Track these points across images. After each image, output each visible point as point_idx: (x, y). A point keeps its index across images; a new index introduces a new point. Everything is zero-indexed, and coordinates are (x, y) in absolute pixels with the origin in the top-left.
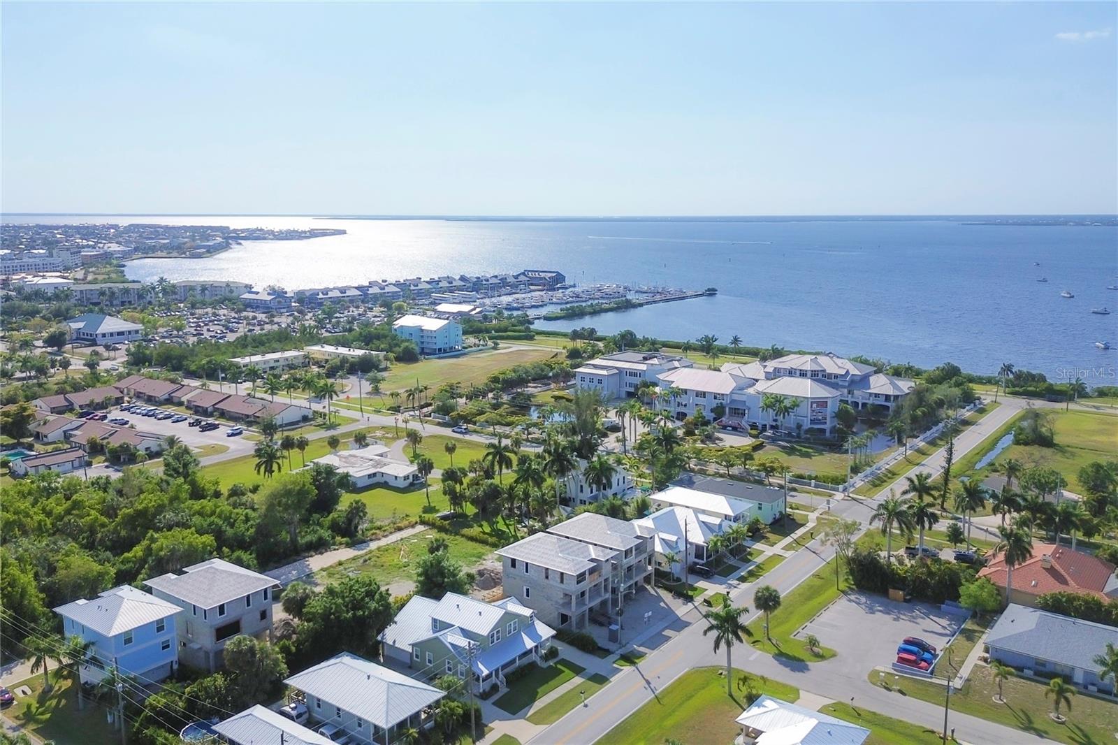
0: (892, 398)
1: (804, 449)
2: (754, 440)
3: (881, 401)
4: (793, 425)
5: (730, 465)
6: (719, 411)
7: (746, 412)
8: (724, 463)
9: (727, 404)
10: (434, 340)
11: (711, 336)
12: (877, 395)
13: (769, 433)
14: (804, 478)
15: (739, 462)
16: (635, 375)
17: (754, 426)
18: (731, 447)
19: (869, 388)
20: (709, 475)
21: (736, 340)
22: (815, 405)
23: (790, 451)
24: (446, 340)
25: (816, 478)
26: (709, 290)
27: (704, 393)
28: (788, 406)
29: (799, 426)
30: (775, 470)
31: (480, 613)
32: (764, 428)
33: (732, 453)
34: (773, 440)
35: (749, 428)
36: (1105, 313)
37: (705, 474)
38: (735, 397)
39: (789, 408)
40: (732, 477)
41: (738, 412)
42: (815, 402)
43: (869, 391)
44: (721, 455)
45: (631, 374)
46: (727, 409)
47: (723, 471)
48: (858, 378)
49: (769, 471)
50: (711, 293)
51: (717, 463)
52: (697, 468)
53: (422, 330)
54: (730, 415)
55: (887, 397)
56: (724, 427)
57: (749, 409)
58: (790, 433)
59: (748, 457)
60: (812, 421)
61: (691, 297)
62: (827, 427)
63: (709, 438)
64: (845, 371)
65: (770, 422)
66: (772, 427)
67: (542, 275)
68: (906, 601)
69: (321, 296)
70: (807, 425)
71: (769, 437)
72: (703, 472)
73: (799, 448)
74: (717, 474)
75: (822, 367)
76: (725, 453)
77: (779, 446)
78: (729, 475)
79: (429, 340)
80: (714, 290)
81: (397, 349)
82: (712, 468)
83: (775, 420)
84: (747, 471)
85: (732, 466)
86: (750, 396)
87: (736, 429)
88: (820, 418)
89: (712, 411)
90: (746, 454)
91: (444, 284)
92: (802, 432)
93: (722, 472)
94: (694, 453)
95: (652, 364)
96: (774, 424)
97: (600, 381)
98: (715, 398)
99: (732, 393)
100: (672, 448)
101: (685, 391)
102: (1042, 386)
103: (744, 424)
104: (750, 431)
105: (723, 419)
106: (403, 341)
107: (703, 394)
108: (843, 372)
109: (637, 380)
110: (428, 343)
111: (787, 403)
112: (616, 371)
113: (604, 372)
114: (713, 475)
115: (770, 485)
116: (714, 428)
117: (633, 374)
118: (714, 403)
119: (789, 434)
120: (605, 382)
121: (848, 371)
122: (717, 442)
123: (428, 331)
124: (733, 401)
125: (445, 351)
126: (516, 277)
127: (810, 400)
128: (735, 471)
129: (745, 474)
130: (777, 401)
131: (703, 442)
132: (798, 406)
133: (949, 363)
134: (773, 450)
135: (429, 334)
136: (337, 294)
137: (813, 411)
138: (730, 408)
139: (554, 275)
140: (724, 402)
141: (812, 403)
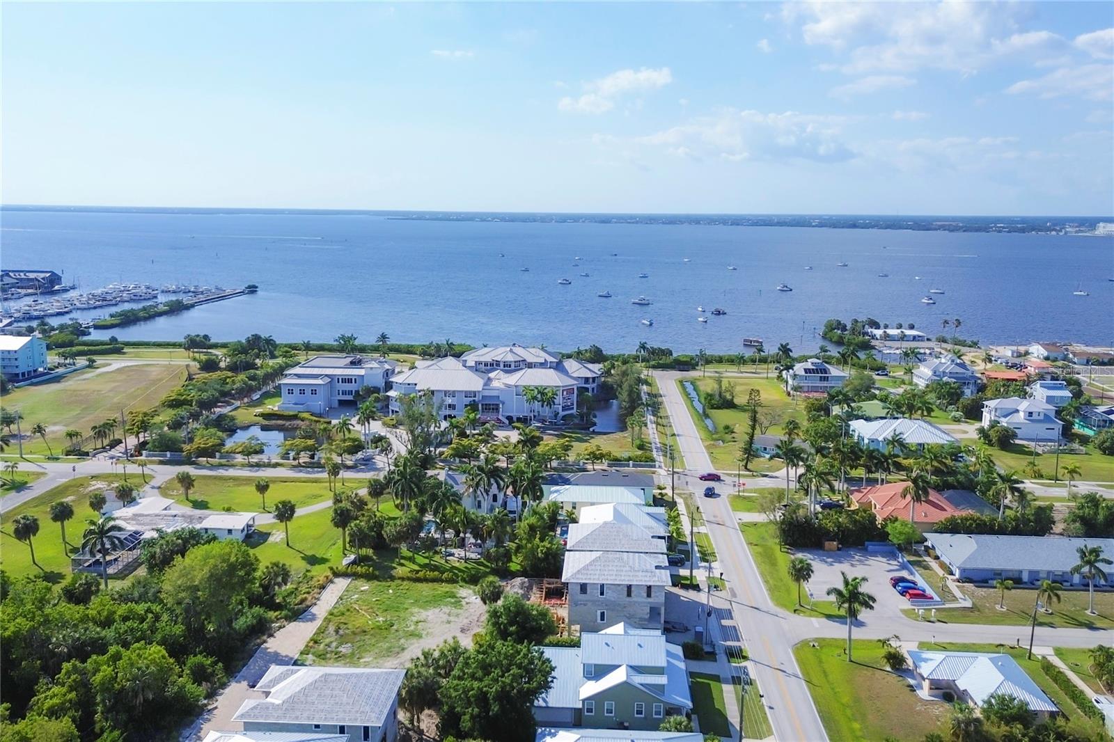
0: (591, 380)
3: (582, 384)
4: (549, 414)
6: (472, 409)
7: (501, 406)
9: (479, 401)
10: (17, 363)
14: (620, 460)
16: (350, 381)
21: (384, 337)
22: (565, 393)
26: (249, 287)
27: (454, 392)
31: (640, 645)
32: (521, 420)
36: (608, 296)
41: (492, 406)
42: (565, 390)
43: (573, 376)
45: (344, 381)
46: (480, 406)
50: (252, 290)
54: (484, 411)
55: (587, 380)
57: (503, 403)
62: (575, 411)
67: (32, 276)
68: (839, 549)
77: (552, 435)
95: (371, 368)
97: (314, 392)
98: (466, 396)
99: (482, 389)
101: (433, 393)
102: (669, 360)
104: (512, 425)
107: (453, 394)
112: (329, 379)
113: (319, 382)
118: (466, 400)
120: (320, 392)
124: (484, 397)
125: (30, 375)
127: (561, 389)
130: (539, 392)
138: (482, 405)
139: (48, 275)
140: (476, 399)
141: (563, 391)
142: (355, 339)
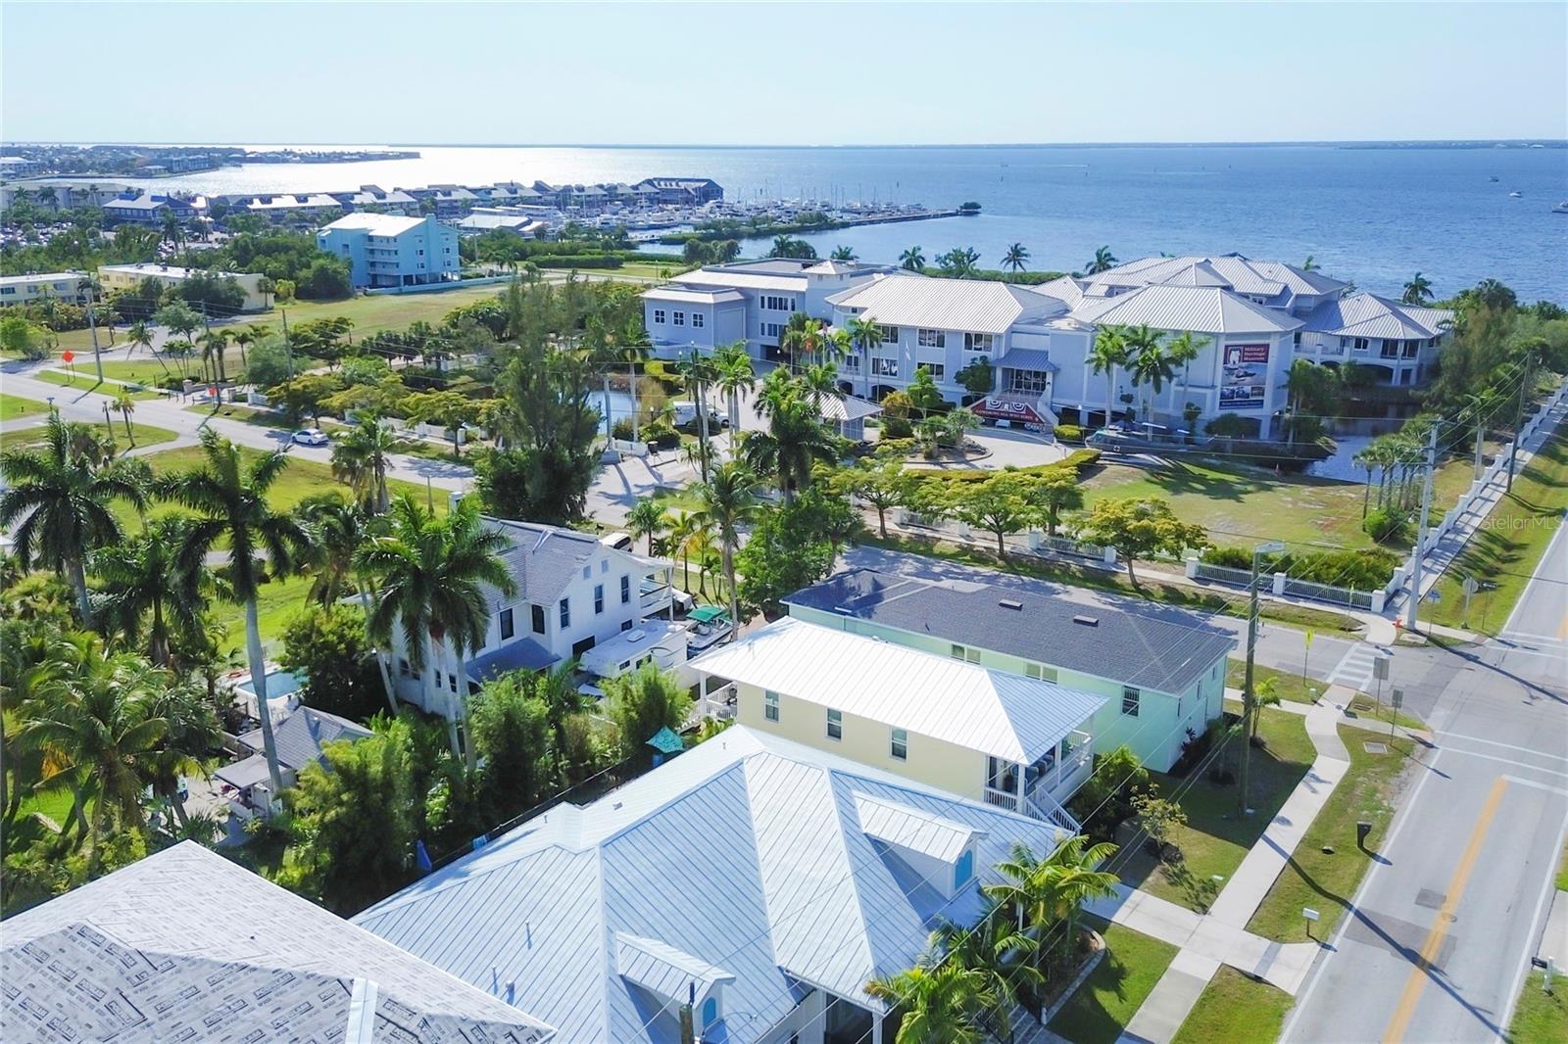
0: (1401, 348)
1: (1211, 475)
2: (1071, 451)
3: (1372, 357)
4: (1175, 410)
5: (1006, 525)
6: (977, 379)
7: (1049, 378)
8: (989, 519)
9: (999, 361)
11: (965, 250)
12: (1361, 342)
13: (1111, 431)
14: (1244, 564)
15: (1036, 516)
16: (782, 303)
17: (1068, 415)
18: (1010, 469)
19: (1341, 325)
20: (942, 556)
21: (1017, 254)
22: (1234, 356)
23: (1179, 482)
24: (422, 259)
25: (1286, 564)
26: (967, 206)
27: (941, 334)
28: (1166, 354)
29: (1192, 414)
30: (1157, 541)
32: (1097, 419)
33: (1013, 488)
34: (1124, 452)
35: (1054, 421)
37: (929, 553)
38: (1021, 342)
39: (1171, 360)
40: (1013, 562)
41: (1028, 378)
42: (1236, 347)
43: (1341, 333)
44: (979, 494)
45: (773, 303)
46: (999, 374)
47: (984, 541)
48: (1312, 303)
49: (1136, 542)
50: (971, 211)
51: (966, 518)
52: (905, 534)
53: (371, 239)
54: (1006, 388)
56: (991, 421)
57: (1056, 371)
58: (1169, 431)
59: (1066, 498)
60: (1226, 400)
61: (936, 216)
62: (1265, 413)
63: (949, 447)
64: (1281, 287)
65: (1111, 405)
66: (1117, 417)
67: (683, 185)
69: (257, 204)
70: (1212, 411)
71: (1114, 441)
72: (924, 548)
73: (1197, 470)
74: (968, 554)
75: (1223, 280)
76: (993, 490)
77: (1141, 465)
78: (1002, 555)
79: (385, 258)
80: (976, 206)
81: (304, 273)
82: (951, 534)
83: (1127, 399)
84: (1062, 544)
85: (1014, 526)
86: (1058, 337)
87: (1021, 425)
88: (1248, 389)
89: (960, 378)
90: (1061, 490)
91: (503, 194)
92: (1200, 429)
93: (980, 544)
94: (895, 488)
96: (1123, 408)
97: (698, 321)
98: (968, 345)
99: (1012, 331)
100: (804, 471)
101: (892, 333)
103: (1042, 408)
104: (1056, 427)
105: (989, 399)
106: (319, 256)
107: (939, 338)
108: (1276, 290)
109: (783, 318)
110: (385, 264)
111: (1162, 348)
112: (738, 296)
113: (708, 298)
114: (953, 557)
115: (1137, 588)
116: (963, 418)
117: (776, 302)
118: (967, 357)
119: (1167, 434)
120: (709, 320)
121: (1286, 288)
122: (969, 457)
123: (382, 239)
124: (1013, 353)
125: (420, 282)
126: (635, 188)
127: (1223, 343)
128: (1022, 542)
129: (1052, 552)
130: (1135, 342)
131: (930, 457)
132: (1192, 355)
133: (1491, 282)
134: (1128, 477)
135: (384, 246)
136: (290, 202)
137: (1230, 371)
138: (1005, 371)
139: (703, 184)
140: (990, 355)
141: (1228, 350)
142: (976, 258)
